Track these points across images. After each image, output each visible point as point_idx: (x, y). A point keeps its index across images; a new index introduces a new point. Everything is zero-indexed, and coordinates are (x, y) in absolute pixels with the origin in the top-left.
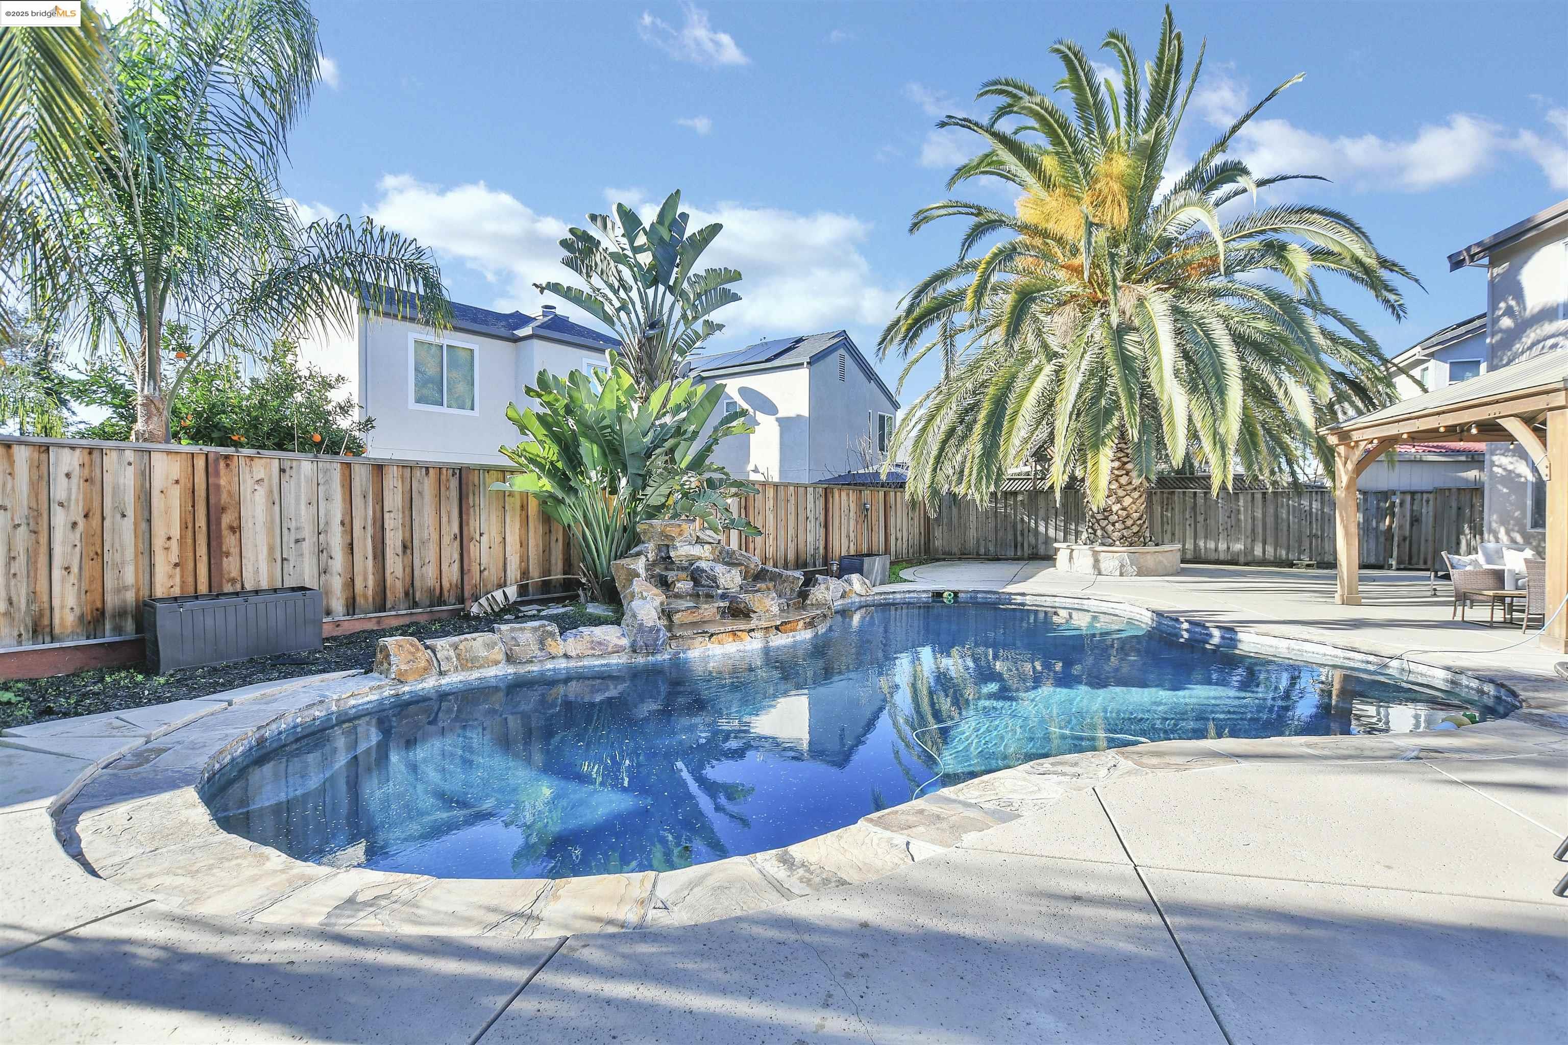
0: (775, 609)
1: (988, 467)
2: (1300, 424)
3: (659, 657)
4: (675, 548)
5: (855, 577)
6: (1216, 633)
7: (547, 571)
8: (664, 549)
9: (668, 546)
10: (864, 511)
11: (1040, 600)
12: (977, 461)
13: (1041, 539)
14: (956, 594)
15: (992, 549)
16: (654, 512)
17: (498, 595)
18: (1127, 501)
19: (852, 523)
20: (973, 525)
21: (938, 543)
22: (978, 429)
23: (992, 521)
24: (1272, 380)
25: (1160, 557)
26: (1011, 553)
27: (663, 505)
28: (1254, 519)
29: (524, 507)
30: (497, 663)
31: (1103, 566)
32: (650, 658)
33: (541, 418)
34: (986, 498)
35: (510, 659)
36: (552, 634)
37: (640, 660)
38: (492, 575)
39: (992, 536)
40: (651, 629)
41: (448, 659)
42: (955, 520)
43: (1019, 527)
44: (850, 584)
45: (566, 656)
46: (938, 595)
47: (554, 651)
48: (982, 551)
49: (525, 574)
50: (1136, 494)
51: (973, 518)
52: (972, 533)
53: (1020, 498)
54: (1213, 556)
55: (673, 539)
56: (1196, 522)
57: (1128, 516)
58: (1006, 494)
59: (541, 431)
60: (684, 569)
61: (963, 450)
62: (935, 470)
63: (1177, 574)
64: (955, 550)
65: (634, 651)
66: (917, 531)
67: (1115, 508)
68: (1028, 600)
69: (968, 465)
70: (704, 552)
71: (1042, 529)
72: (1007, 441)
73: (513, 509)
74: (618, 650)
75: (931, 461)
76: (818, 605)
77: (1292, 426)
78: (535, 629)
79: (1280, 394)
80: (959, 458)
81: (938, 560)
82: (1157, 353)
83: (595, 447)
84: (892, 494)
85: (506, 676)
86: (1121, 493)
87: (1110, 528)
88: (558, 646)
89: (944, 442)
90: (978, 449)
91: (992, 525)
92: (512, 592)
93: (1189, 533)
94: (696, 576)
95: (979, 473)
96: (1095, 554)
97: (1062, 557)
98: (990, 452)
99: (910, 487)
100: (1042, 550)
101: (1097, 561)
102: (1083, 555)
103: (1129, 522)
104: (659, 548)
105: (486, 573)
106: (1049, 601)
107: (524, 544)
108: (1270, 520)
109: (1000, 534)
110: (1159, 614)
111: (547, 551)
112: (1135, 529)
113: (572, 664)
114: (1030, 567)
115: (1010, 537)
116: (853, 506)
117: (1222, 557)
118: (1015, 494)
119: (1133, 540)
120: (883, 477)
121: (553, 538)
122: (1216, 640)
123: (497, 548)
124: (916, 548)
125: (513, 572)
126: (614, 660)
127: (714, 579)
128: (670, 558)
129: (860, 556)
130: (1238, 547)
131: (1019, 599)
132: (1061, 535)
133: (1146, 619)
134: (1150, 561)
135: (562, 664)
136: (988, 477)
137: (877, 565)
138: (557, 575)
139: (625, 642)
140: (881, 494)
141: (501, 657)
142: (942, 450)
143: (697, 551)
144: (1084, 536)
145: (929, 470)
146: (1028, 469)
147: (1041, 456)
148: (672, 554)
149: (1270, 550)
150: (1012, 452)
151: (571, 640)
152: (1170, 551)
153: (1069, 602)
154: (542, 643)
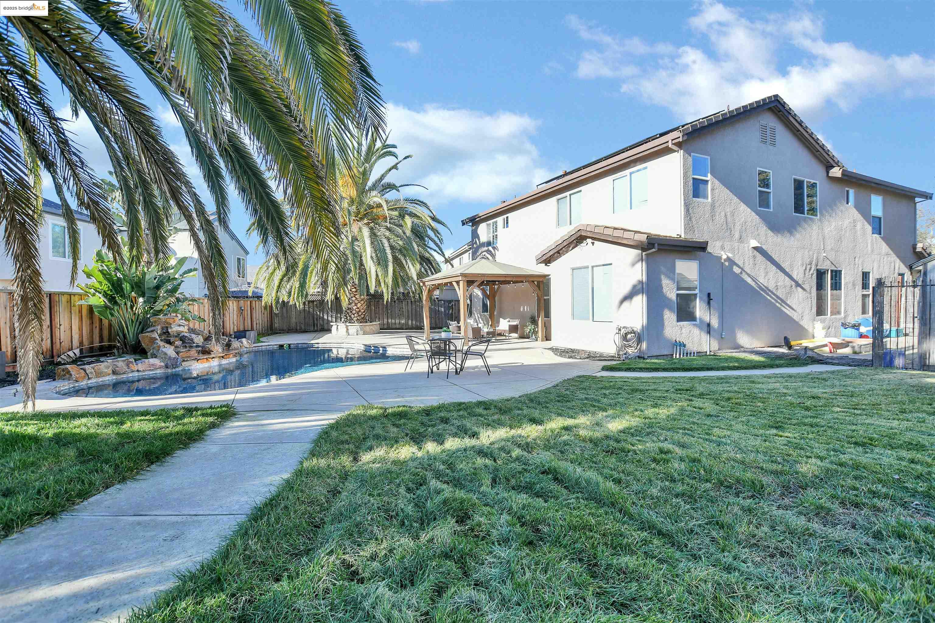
0: (220, 350)
1: (302, 292)
2: (412, 278)
3: (177, 369)
4: (171, 328)
5: (244, 340)
6: (381, 349)
7: (92, 343)
8: (165, 329)
9: (167, 327)
10: (241, 311)
11: (324, 345)
12: (297, 289)
13: (325, 322)
14: (289, 345)
15: (303, 327)
16: (158, 313)
17: (71, 353)
18: (359, 305)
19: (235, 316)
20: (294, 317)
21: (276, 325)
22: (298, 274)
23: (303, 314)
24: (404, 262)
25: (371, 327)
26: (312, 329)
27: (161, 310)
28: (408, 311)
29: (80, 311)
30: (109, 375)
31: (350, 331)
32: (174, 370)
33: (101, 271)
34: (301, 304)
35: (114, 373)
36: (131, 362)
37: (169, 371)
38: (66, 344)
39: (303, 321)
40: (174, 358)
41: (91, 373)
42: (285, 314)
43: (315, 316)
44: (242, 343)
45: (138, 371)
46: (281, 346)
47: (133, 369)
48: (298, 328)
49: (81, 343)
50: (362, 302)
51: (294, 313)
52: (293, 320)
53: (315, 303)
54: (394, 326)
55: (171, 324)
56: (388, 313)
57: (360, 311)
58: (309, 302)
59: (101, 278)
60: (176, 336)
61: (290, 283)
62: (277, 292)
63: (379, 333)
64: (285, 328)
65: (167, 368)
66: (266, 320)
67: (354, 308)
68: (320, 346)
69: (293, 290)
70: (185, 329)
71: (326, 317)
72: (309, 281)
73: (75, 313)
74: (160, 368)
75: (275, 288)
76: (235, 349)
77: (409, 278)
78: (124, 361)
79: (407, 268)
80: (288, 286)
81: (277, 333)
82: (365, 251)
83: (128, 285)
84: (254, 302)
85: (113, 380)
86: (356, 302)
87: (353, 316)
88: (134, 367)
89: (282, 280)
90: (297, 285)
91: (303, 316)
92: (77, 351)
93: (385, 316)
94: (183, 339)
95: (298, 294)
96: (347, 326)
97: (334, 329)
98: (303, 286)
99: (265, 299)
100: (326, 327)
101: (347, 329)
102: (342, 326)
103: (360, 314)
104: (162, 328)
105: (63, 344)
106: (328, 346)
107: (81, 329)
108: (414, 311)
109: (306, 320)
110: (365, 345)
111: (92, 331)
112: (362, 316)
113: (140, 374)
114: (322, 333)
115: (311, 321)
116: (235, 308)
117: (397, 326)
118: (313, 302)
119: (363, 320)
120: (250, 294)
121: (94, 326)
122: (381, 352)
123: (68, 332)
124: (266, 328)
125: (76, 343)
126: (158, 371)
127: (192, 340)
128: (168, 332)
129: (245, 331)
130: (403, 322)
131: (316, 346)
132: (334, 319)
133: (362, 348)
134: (367, 329)
135: (136, 374)
136: (302, 296)
137: (252, 334)
138: (97, 344)
139: (163, 364)
140: (249, 302)
141: (111, 372)
142: (280, 283)
143: (181, 329)
144: (343, 320)
145: (275, 291)
146: (319, 290)
147: (324, 284)
148: (170, 330)
149: (414, 322)
150: (312, 285)
151: (140, 365)
152: (376, 324)
153: (335, 345)
154: (128, 365)
